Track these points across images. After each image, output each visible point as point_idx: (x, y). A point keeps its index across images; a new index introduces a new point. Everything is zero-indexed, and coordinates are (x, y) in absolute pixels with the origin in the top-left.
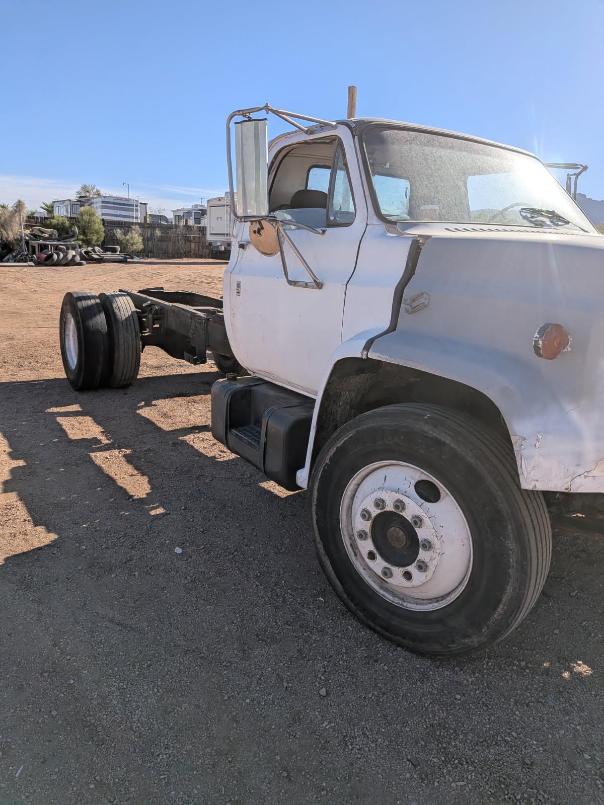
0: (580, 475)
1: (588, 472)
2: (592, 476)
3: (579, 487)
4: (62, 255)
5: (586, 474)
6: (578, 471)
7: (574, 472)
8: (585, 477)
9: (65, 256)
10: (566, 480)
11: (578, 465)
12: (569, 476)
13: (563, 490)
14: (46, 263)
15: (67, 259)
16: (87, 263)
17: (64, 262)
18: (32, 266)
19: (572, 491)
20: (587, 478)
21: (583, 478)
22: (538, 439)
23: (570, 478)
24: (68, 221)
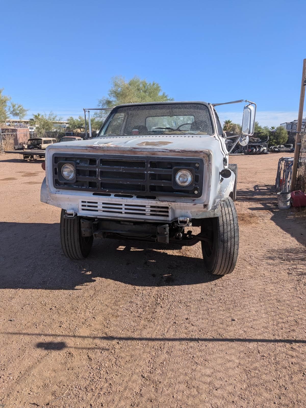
4: (258, 149)
9: (259, 150)
14: (250, 153)
15: (260, 151)
16: (270, 153)
17: (258, 153)
18: (243, 155)
24: (269, 133)
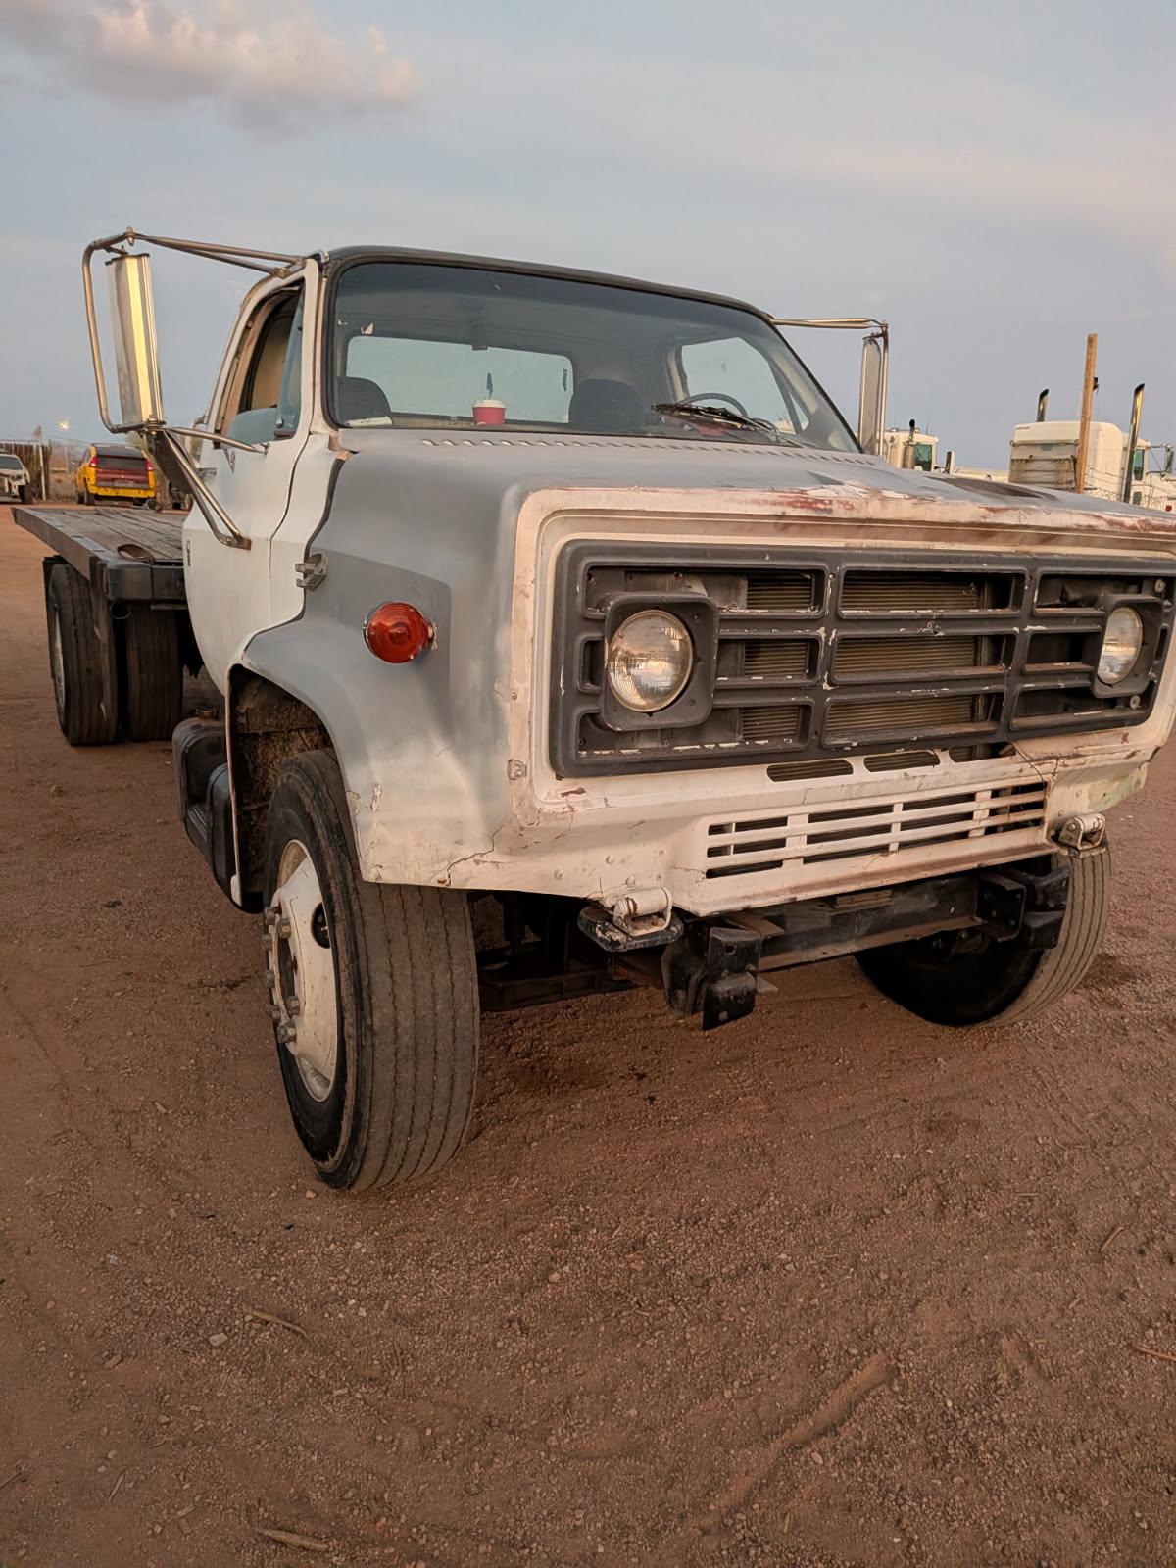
0: (465, 860)
1: (482, 854)
2: (492, 862)
3: (467, 880)
5: (477, 858)
6: (460, 852)
7: (451, 853)
8: (477, 863)
10: (437, 866)
11: (459, 842)
12: (442, 861)
13: (434, 883)
19: (452, 886)
20: (481, 865)
21: (474, 864)
22: (375, 798)
23: (445, 864)
